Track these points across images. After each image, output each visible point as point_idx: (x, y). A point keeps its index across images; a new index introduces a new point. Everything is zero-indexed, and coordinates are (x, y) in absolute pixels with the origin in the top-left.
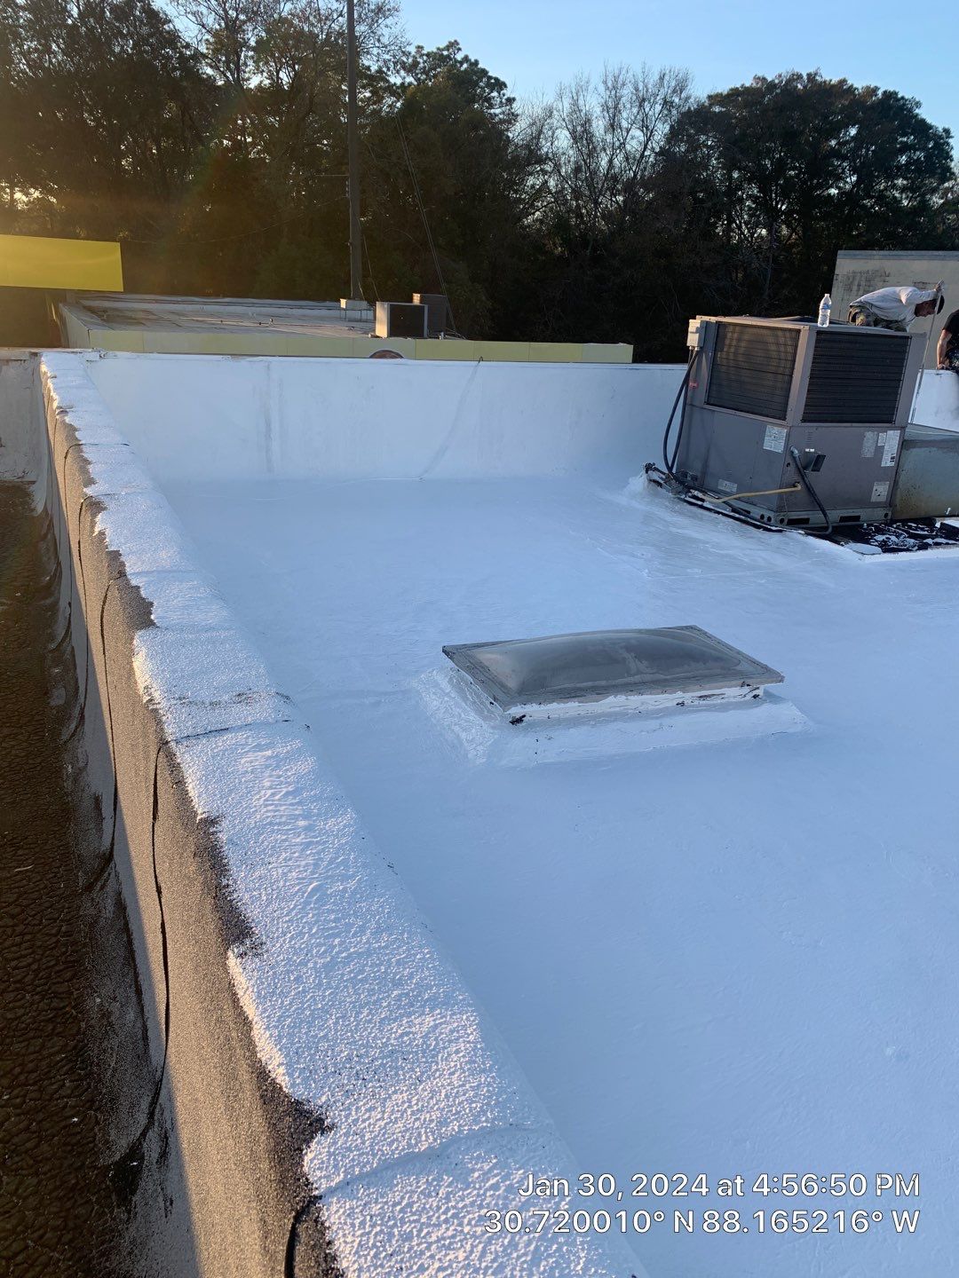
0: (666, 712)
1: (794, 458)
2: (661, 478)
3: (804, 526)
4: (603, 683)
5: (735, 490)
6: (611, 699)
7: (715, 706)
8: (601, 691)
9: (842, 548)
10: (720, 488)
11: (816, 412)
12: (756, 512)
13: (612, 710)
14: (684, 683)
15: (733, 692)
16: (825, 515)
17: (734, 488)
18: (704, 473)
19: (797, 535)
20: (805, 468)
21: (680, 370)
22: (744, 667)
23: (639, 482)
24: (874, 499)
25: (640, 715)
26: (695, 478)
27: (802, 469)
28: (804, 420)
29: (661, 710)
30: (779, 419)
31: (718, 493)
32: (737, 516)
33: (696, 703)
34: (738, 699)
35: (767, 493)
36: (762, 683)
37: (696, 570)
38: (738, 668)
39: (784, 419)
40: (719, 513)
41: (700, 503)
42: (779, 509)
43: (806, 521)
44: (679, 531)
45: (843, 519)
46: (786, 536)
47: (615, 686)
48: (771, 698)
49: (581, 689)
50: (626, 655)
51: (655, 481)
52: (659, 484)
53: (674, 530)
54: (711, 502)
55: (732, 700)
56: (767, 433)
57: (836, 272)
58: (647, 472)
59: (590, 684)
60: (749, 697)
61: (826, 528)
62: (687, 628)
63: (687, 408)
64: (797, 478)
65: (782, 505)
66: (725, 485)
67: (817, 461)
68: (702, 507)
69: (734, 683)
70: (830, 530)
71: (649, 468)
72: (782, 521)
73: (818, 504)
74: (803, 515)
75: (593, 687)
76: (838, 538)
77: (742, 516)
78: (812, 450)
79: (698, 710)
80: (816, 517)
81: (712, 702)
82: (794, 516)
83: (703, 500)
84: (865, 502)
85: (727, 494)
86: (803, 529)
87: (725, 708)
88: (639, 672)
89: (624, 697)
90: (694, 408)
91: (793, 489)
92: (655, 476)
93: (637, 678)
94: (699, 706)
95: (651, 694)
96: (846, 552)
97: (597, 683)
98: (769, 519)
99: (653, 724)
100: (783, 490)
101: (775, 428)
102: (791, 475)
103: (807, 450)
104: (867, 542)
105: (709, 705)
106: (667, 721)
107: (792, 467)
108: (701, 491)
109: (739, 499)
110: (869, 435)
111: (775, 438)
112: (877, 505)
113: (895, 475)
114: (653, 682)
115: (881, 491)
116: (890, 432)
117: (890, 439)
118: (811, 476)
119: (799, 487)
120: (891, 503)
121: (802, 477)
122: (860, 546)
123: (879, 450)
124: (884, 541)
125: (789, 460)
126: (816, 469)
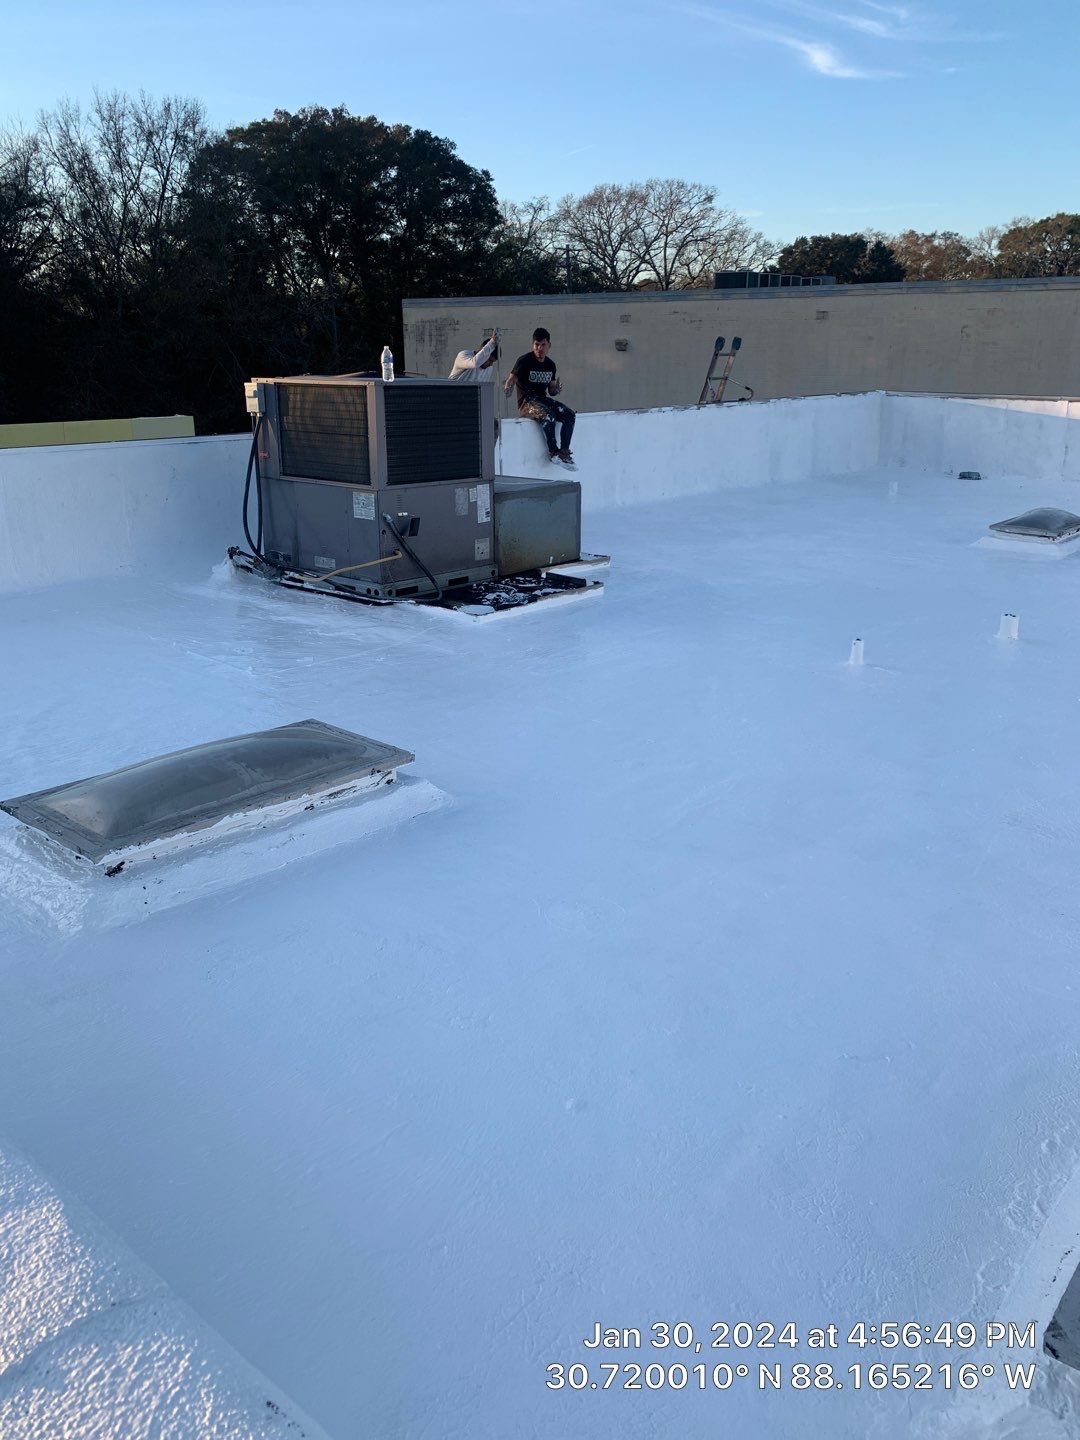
0: (295, 821)
1: (389, 525)
2: (249, 562)
3: (414, 595)
4: (214, 803)
5: (334, 566)
6: (226, 819)
7: (347, 801)
8: (213, 814)
9: (455, 612)
10: (317, 565)
11: (402, 472)
12: (361, 587)
13: (231, 832)
14: (308, 784)
15: (364, 783)
16: (433, 581)
17: (333, 563)
18: (297, 552)
19: (408, 605)
20: (402, 534)
21: (245, 440)
22: (372, 753)
23: (225, 570)
24: (478, 557)
25: (265, 830)
26: (287, 558)
27: (399, 535)
28: (390, 483)
29: (288, 820)
30: (364, 484)
31: (317, 571)
32: (342, 593)
33: (326, 802)
34: (371, 789)
35: (367, 564)
36: (392, 766)
37: (307, 659)
38: (365, 755)
39: (369, 484)
40: (322, 593)
41: (299, 585)
42: (385, 580)
43: (414, 589)
44: (281, 618)
45: (452, 582)
46: (398, 608)
47: (229, 804)
48: (405, 779)
49: (188, 816)
50: (236, 766)
51: (243, 567)
52: (249, 569)
53: (274, 618)
54: (310, 583)
55: (365, 791)
56: (354, 499)
57: (405, 322)
58: (231, 558)
59: (198, 808)
60: (383, 784)
61: (437, 595)
62: (303, 723)
63: (262, 481)
64: (394, 545)
65: (387, 575)
66: (321, 562)
67: (413, 525)
68: (302, 589)
69: (363, 772)
70: (441, 595)
71: (232, 552)
72: (390, 593)
73: (424, 571)
74: (410, 584)
75: (202, 811)
76: (450, 603)
77: (348, 593)
78: (405, 514)
79: (329, 810)
80: (424, 584)
81: (344, 798)
82: (403, 585)
83: (302, 582)
84: (469, 562)
85: (326, 571)
86: (413, 598)
87: (358, 801)
88: (254, 783)
89: (241, 815)
90: (271, 481)
91: (396, 557)
92: (243, 561)
93: (253, 790)
94: (331, 805)
95: (273, 804)
96: (460, 617)
97: (206, 805)
98: (376, 592)
99: (282, 837)
100: (385, 560)
101: (363, 494)
102: (389, 541)
103: (400, 514)
104: (479, 602)
105: (342, 802)
106: (296, 830)
107: (389, 534)
108: (297, 572)
109: (340, 575)
110: (460, 492)
111: (364, 505)
112: (482, 563)
113: (493, 530)
114: (273, 790)
115: (483, 548)
116: (480, 487)
117: (482, 494)
118: (410, 541)
119: (400, 555)
120: (495, 559)
121: (401, 543)
122: (473, 608)
123: (473, 507)
124: (495, 599)
125: (383, 527)
126: (414, 533)
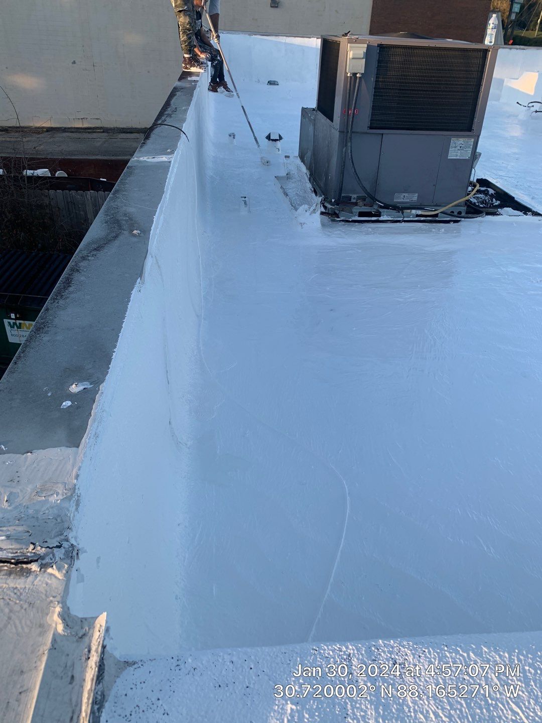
17: (415, 197)
18: (374, 193)
30: (465, 131)
66: (402, 198)
101: (462, 139)
111: (461, 148)
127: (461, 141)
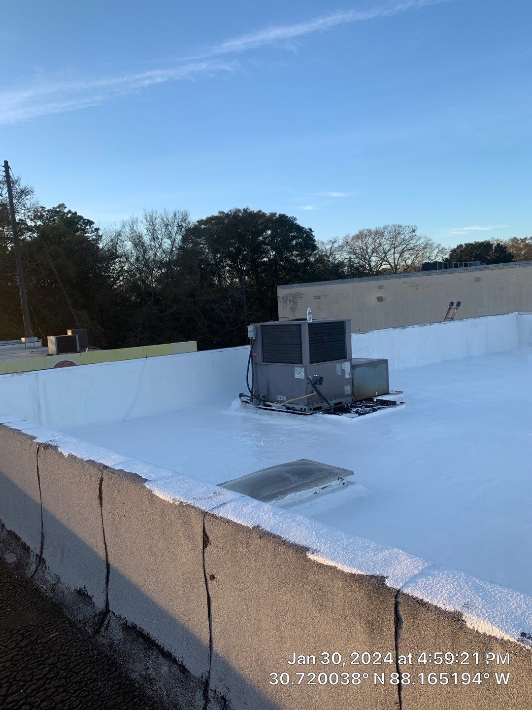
0: (310, 499)
1: (310, 380)
2: (249, 399)
4: (282, 489)
6: (288, 496)
7: (330, 490)
8: (284, 493)
9: (342, 417)
10: (278, 399)
11: (316, 358)
13: (289, 502)
14: (316, 482)
15: (335, 483)
16: (328, 403)
17: (285, 398)
18: (268, 394)
19: (319, 415)
20: (316, 384)
21: (247, 349)
23: (237, 403)
24: (346, 393)
25: (301, 502)
26: (264, 397)
27: (314, 385)
28: (310, 363)
30: (300, 364)
31: (278, 401)
32: (289, 411)
33: (321, 491)
34: (338, 486)
35: (301, 398)
36: (345, 476)
38: (333, 472)
39: (302, 364)
40: (280, 411)
41: (269, 408)
42: (309, 404)
43: (321, 407)
44: (265, 422)
45: (336, 404)
46: (315, 416)
47: (288, 490)
48: (350, 483)
49: (274, 494)
50: (288, 475)
51: (245, 401)
52: (248, 403)
53: (262, 422)
54: (276, 407)
55: (335, 487)
56: (295, 371)
57: (278, 296)
58: (240, 398)
59: (277, 491)
60: (341, 484)
61: (330, 410)
62: (302, 460)
63: (254, 365)
64: (313, 389)
65: (309, 402)
66: (280, 398)
67: (320, 380)
68: (271, 410)
69: (335, 478)
70: (333, 410)
71: (241, 395)
72: (311, 410)
73: (325, 399)
74: (319, 405)
75: (279, 492)
76: (338, 413)
77: (291, 410)
78: (317, 375)
79: (323, 494)
80: (325, 405)
81: (328, 490)
82: (315, 406)
83: (270, 406)
84: (342, 395)
86: (321, 411)
87: (333, 491)
88: (295, 482)
89: (294, 494)
90: (258, 366)
91: (312, 394)
92: (244, 399)
93: (295, 484)
94: (323, 492)
95: (304, 490)
96: (344, 418)
97: (280, 490)
98: (305, 409)
99: (308, 504)
100: (308, 395)
102: (310, 388)
103: (315, 376)
104: (350, 412)
106: (313, 502)
107: (310, 385)
108: (270, 402)
109: (289, 403)
110: (338, 365)
111: (299, 373)
112: (348, 396)
113: (352, 381)
114: (303, 485)
115: (348, 389)
116: (346, 363)
117: (347, 366)
118: (318, 386)
119: (315, 393)
120: (353, 394)
121: (315, 388)
122: (348, 414)
123: (343, 371)
124: (356, 411)
125: (308, 381)
126: (321, 383)
127: (299, 369)
